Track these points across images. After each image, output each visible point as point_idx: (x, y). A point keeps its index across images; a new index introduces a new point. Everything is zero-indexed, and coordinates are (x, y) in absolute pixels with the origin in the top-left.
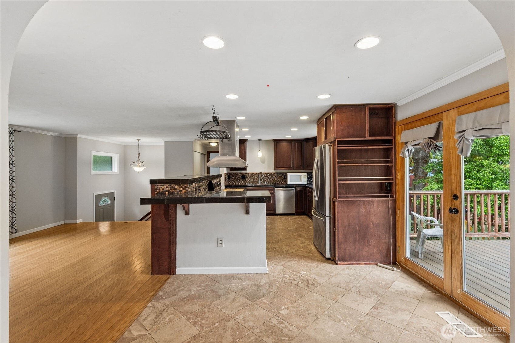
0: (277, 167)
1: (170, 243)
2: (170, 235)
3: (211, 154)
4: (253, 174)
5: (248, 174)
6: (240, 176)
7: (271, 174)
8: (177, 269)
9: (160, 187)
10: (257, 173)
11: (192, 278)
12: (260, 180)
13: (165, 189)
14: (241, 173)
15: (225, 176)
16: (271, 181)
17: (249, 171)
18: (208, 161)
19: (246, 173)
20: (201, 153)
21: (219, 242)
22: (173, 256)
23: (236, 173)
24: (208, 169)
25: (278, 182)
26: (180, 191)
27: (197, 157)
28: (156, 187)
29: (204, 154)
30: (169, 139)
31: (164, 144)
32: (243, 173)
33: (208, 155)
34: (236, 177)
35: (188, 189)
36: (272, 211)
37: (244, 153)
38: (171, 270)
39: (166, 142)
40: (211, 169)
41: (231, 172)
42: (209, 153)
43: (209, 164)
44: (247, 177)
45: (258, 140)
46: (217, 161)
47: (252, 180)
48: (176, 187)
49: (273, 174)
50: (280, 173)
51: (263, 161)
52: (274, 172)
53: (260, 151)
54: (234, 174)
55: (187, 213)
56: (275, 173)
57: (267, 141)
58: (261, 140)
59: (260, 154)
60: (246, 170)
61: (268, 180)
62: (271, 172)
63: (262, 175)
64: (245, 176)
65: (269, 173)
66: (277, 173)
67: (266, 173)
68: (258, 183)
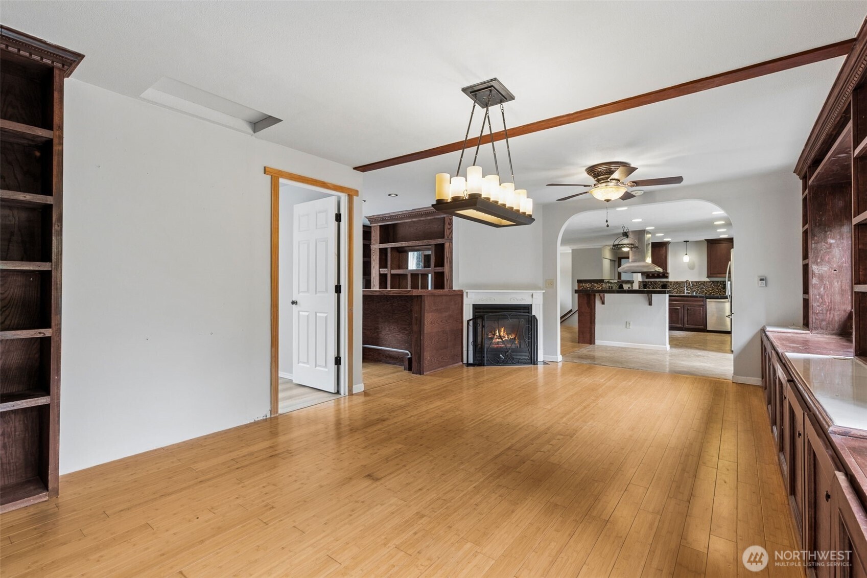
0: (710, 274)
1: (591, 323)
2: (591, 317)
3: (622, 260)
4: (677, 283)
5: (671, 282)
6: (659, 284)
7: (704, 283)
8: (596, 341)
9: (584, 285)
10: (683, 282)
11: (605, 348)
12: (687, 290)
13: (588, 286)
14: (661, 282)
15: (639, 284)
16: (703, 291)
17: (672, 278)
18: (620, 265)
19: (668, 282)
20: (611, 260)
21: (628, 324)
22: (593, 332)
23: (654, 282)
24: (620, 274)
25: (714, 292)
26: (597, 287)
27: (606, 264)
28: (581, 285)
29: (614, 261)
30: (576, 247)
31: (571, 251)
32: (663, 282)
33: (619, 262)
34: (654, 286)
35: (604, 286)
36: (702, 327)
37: (664, 257)
38: (591, 340)
39: (572, 250)
40: (623, 274)
41: (647, 280)
42: (620, 259)
43: (620, 269)
44: (669, 286)
45: (684, 241)
46: (627, 267)
47: (676, 290)
48: (595, 285)
49: (706, 283)
50: (718, 282)
51: (691, 267)
52: (708, 280)
53: (686, 254)
54: (651, 282)
55: (603, 303)
56: (709, 282)
57: (698, 243)
58: (688, 241)
59: (686, 259)
60: (667, 277)
61: (698, 290)
62: (704, 280)
63: (690, 284)
64: (666, 285)
65: (700, 282)
66: (713, 282)
67: (695, 282)
68: (684, 293)
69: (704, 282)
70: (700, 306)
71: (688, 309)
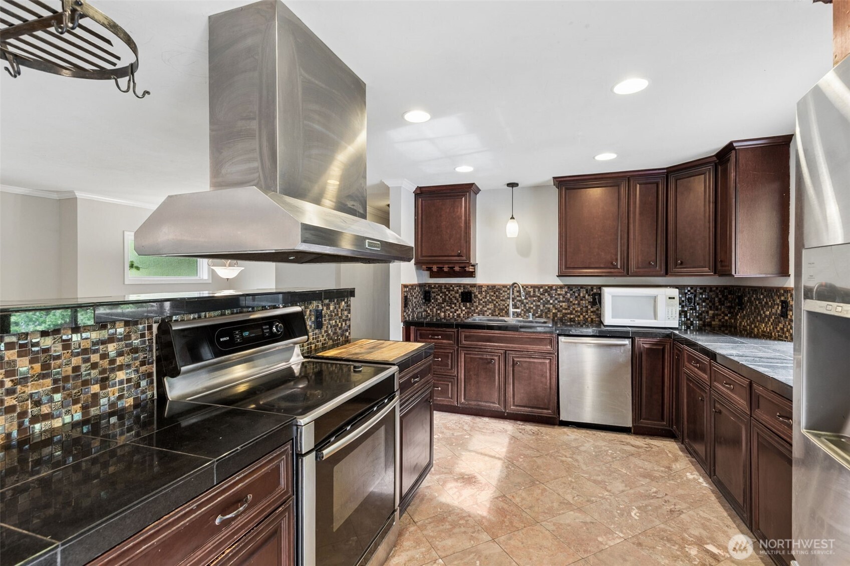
0: (566, 268)
4: (493, 288)
5: (481, 287)
6: (457, 292)
7: (550, 290)
10: (505, 286)
12: (514, 307)
14: (459, 285)
16: (549, 309)
17: (482, 278)
19: (473, 286)
23: (445, 285)
25: (571, 313)
32: (465, 286)
34: (446, 295)
36: (546, 412)
41: (431, 280)
44: (476, 297)
45: (509, 185)
47: (491, 306)
49: (556, 290)
50: (581, 287)
51: (524, 250)
52: (558, 282)
53: (512, 218)
54: (440, 286)
56: (561, 287)
57: (537, 189)
58: (517, 185)
59: (512, 229)
60: (472, 274)
61: (538, 306)
62: (550, 283)
63: (519, 292)
64: (470, 293)
65: (542, 287)
66: (570, 287)
67: (532, 287)
68: (507, 314)
69: (551, 287)
70: (544, 355)
71: (514, 364)
